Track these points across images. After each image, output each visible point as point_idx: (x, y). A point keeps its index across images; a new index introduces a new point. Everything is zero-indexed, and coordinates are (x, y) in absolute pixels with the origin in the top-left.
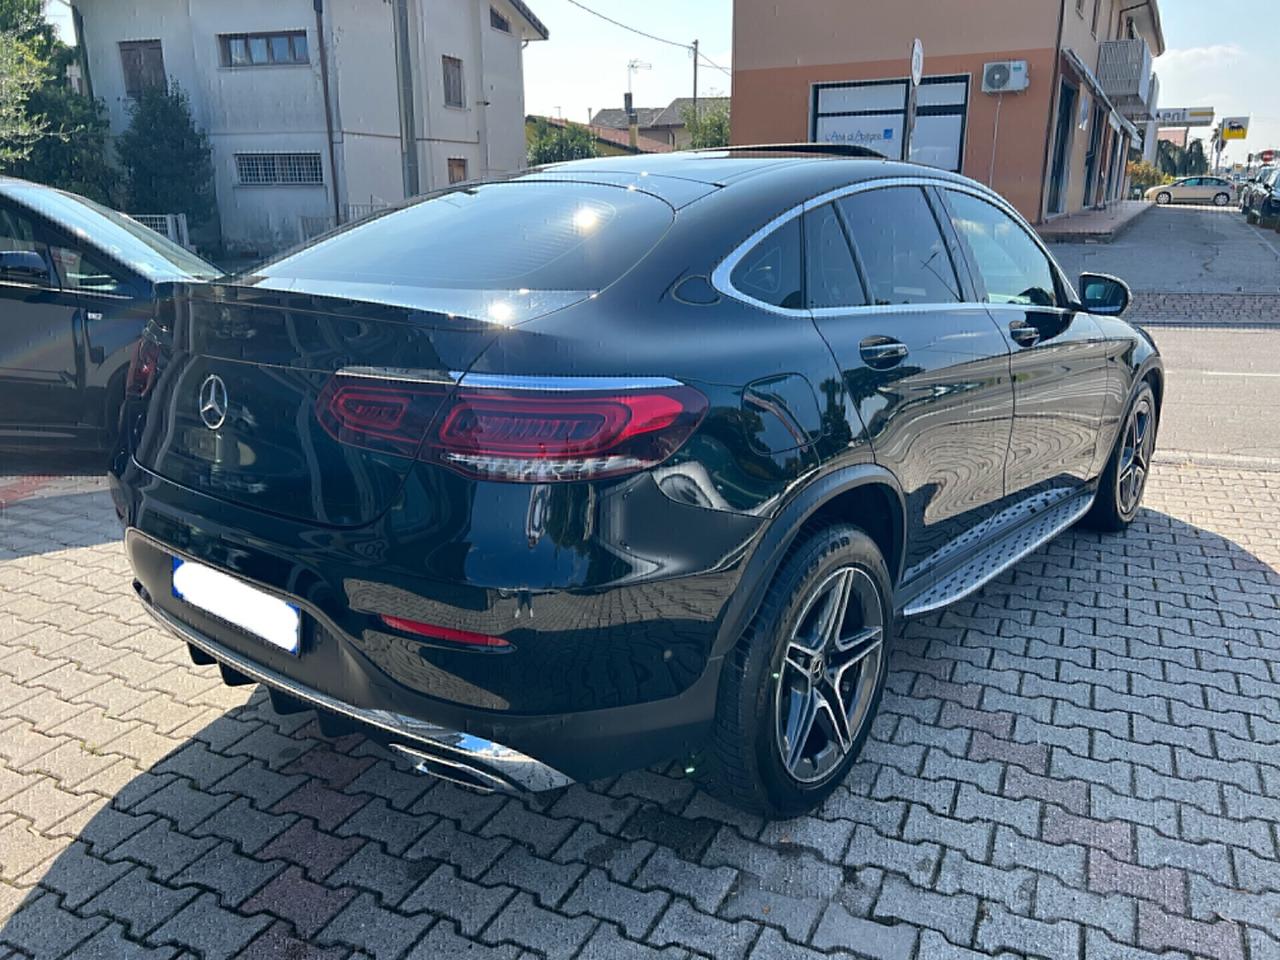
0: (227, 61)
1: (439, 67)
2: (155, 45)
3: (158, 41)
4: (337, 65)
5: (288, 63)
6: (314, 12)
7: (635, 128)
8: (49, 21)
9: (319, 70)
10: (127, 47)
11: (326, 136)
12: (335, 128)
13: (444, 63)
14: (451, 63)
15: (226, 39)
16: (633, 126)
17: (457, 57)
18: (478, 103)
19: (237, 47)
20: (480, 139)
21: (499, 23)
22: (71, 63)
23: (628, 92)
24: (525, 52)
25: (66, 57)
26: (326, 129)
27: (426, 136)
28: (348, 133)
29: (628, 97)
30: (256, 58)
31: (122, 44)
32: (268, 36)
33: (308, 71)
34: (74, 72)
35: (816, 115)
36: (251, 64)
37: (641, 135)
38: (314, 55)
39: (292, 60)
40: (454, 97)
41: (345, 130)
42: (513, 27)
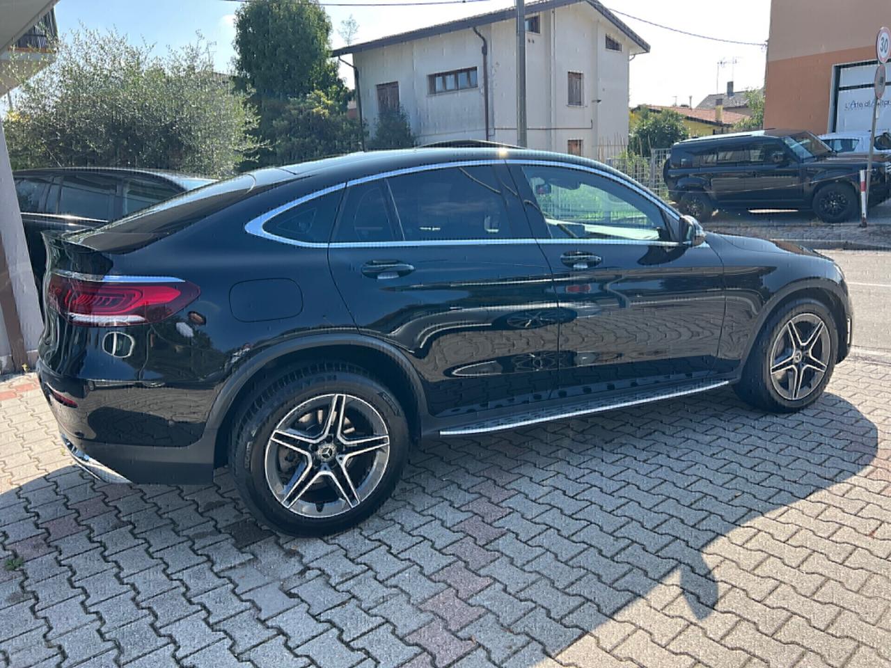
0: (433, 90)
1: (564, 81)
2: (394, 85)
3: (397, 82)
4: (494, 87)
5: (466, 88)
6: (482, 55)
7: (721, 107)
8: (340, 77)
9: (482, 91)
10: (381, 87)
11: (485, 132)
12: (490, 126)
13: (569, 77)
14: (575, 77)
15: (432, 78)
16: (719, 106)
17: (578, 72)
18: (593, 101)
19: (439, 81)
20: (593, 125)
21: (612, 45)
22: (350, 100)
23: (730, 80)
24: (631, 63)
25: (349, 96)
26: (485, 127)
27: (553, 127)
28: (498, 129)
29: (730, 85)
30: (449, 87)
31: (378, 86)
32: (456, 73)
33: (478, 92)
34: (352, 105)
35: (838, 89)
36: (445, 91)
37: (725, 112)
38: (480, 82)
39: (468, 86)
40: (575, 99)
41: (496, 127)
42: (623, 48)
